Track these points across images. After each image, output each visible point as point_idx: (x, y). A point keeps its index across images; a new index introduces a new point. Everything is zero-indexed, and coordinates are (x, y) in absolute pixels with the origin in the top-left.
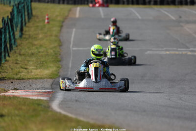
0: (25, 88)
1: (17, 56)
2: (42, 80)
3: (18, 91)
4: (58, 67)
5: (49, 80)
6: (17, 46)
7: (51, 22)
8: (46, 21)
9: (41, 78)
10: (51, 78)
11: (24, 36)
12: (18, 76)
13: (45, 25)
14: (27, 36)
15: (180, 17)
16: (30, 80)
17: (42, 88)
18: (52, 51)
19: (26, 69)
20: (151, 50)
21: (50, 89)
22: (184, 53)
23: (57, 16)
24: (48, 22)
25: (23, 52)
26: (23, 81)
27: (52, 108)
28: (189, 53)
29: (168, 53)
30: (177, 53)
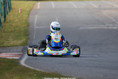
0: (6, 52)
1: (2, 33)
2: (17, 47)
3: (2, 54)
4: (27, 39)
5: (21, 47)
6: (2, 27)
7: (23, 12)
8: (20, 11)
9: (16, 46)
10: (22, 46)
11: (6, 21)
12: (3, 45)
13: (19, 14)
14: (8, 21)
15: (100, 6)
16: (10, 47)
17: (17, 52)
18: (23, 29)
19: (7, 40)
20: (83, 27)
21: (21, 52)
22: (103, 27)
23: (26, 8)
24: (21, 12)
25: (6, 30)
26: (5, 48)
27: (20, 64)
28: (106, 28)
29: (93, 28)
30: (98, 28)
